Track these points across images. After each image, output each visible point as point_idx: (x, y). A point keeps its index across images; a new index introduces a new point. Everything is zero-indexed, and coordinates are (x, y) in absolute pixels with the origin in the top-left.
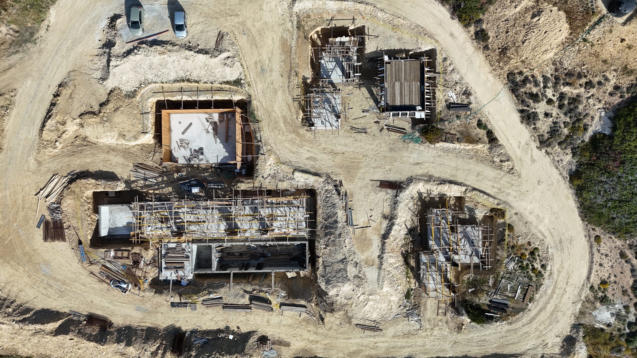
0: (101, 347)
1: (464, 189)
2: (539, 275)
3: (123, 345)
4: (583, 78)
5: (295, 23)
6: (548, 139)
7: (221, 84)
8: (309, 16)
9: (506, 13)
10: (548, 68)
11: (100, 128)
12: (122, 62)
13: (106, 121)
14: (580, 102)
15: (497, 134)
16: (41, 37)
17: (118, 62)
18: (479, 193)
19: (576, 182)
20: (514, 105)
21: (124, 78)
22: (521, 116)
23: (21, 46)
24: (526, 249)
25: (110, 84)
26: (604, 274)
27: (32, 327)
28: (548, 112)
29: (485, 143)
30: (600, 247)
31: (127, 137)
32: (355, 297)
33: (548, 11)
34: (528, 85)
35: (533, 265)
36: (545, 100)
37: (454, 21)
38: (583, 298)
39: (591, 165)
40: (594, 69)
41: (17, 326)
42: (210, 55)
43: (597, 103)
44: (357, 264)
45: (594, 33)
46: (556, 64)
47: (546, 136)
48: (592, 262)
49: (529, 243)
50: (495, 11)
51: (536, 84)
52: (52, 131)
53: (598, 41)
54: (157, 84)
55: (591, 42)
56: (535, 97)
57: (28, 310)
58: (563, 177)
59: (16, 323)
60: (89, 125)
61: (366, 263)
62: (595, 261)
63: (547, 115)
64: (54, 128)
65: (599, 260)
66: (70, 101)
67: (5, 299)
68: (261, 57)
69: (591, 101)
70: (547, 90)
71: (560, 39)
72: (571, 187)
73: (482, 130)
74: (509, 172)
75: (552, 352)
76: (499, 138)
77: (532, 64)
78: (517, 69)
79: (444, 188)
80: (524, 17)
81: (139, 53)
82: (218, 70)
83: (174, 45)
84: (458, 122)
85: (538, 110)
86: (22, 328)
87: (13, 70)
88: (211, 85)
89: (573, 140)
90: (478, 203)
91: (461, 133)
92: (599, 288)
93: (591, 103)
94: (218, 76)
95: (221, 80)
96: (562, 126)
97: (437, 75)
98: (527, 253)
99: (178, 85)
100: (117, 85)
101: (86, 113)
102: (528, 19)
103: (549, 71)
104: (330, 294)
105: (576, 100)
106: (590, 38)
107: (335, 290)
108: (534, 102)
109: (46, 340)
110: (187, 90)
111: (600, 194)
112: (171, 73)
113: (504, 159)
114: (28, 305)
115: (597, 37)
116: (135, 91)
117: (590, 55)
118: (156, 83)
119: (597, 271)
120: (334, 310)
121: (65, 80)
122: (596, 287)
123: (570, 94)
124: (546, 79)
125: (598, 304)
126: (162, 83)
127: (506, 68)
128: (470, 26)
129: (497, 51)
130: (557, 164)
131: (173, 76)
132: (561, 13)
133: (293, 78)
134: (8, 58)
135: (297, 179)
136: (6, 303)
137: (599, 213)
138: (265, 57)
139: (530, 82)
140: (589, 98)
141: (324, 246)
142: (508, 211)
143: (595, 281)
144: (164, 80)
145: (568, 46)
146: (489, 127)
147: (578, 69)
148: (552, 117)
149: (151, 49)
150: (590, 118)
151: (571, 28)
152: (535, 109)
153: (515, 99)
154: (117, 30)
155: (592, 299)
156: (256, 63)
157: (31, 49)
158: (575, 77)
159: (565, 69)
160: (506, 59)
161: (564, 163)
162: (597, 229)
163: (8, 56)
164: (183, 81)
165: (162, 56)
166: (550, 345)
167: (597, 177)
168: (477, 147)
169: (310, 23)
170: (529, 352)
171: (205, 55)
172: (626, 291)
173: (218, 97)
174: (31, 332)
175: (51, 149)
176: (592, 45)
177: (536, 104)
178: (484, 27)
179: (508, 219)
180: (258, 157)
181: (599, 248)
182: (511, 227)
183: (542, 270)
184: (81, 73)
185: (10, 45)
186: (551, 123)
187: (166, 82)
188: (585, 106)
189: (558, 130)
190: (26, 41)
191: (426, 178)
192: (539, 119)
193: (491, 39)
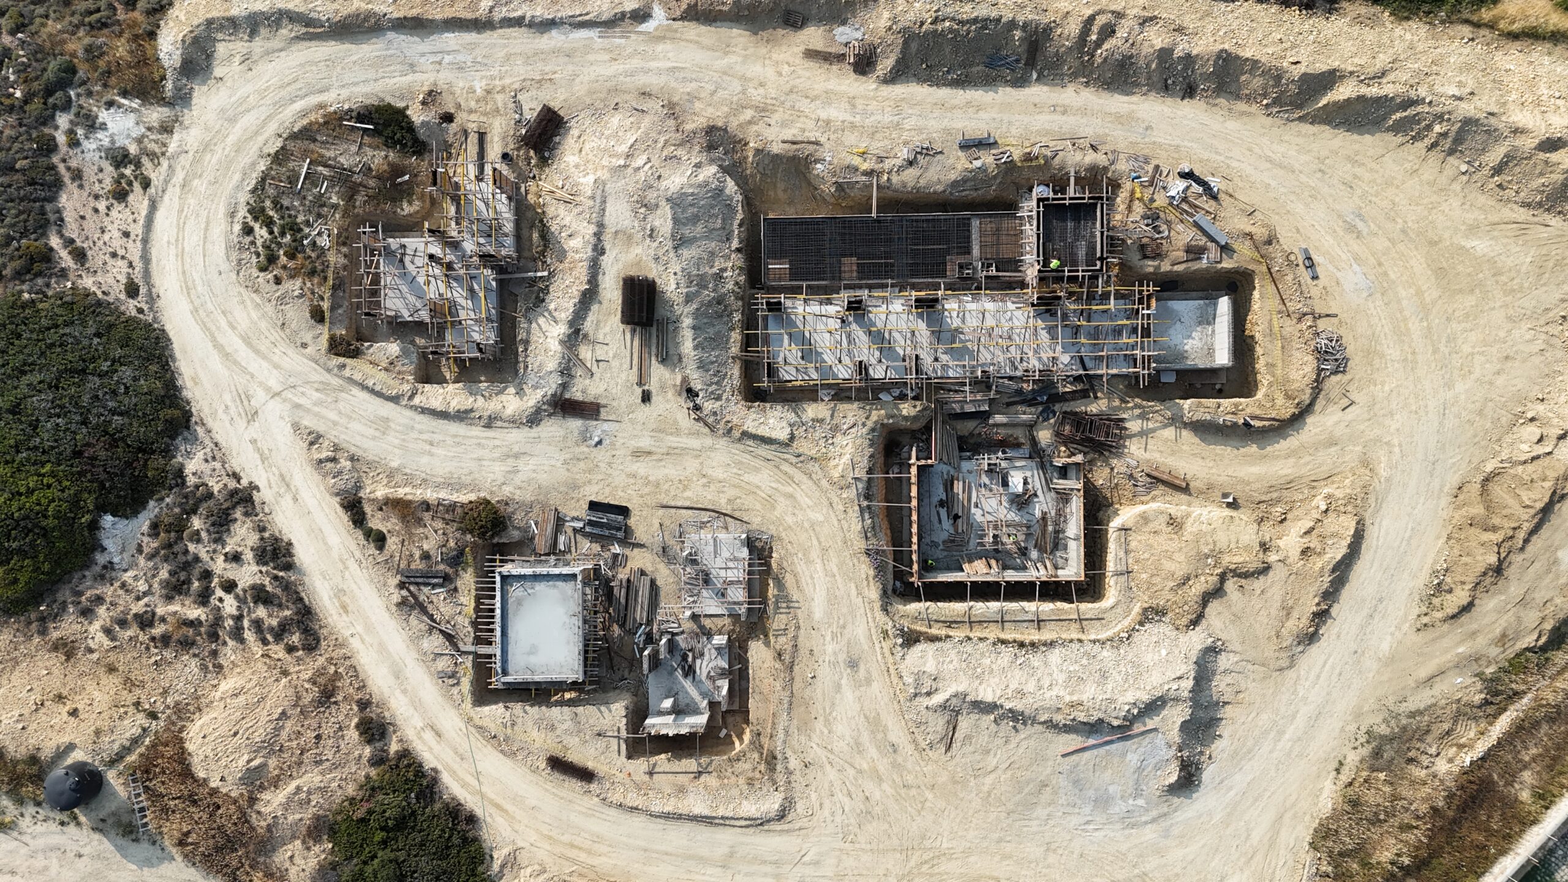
0: (1226, 47)
1: (417, 401)
2: (257, 212)
3: (1178, 53)
4: (157, 636)
5: (779, 767)
6: (234, 507)
7: (948, 637)
8: (750, 782)
9: (319, 778)
10: (233, 658)
11: (1222, 539)
12: (1166, 687)
13: (1207, 557)
14: (166, 584)
15: (344, 517)
16: (1355, 748)
17: (1175, 687)
18: (384, 391)
19: (177, 413)
20: (306, 580)
21: (1164, 652)
22: (291, 555)
23: (1404, 729)
24: (284, 267)
25: (1196, 640)
26: (121, 216)
27: (1387, 89)
28: (234, 565)
29: (369, 500)
30: (129, 274)
31: (1163, 519)
32: (655, 161)
33: (229, 779)
34: (274, 622)
35: (271, 232)
36: (239, 590)
37: (432, 766)
38: (165, 164)
39: (145, 449)
40: (135, 655)
41: (1422, 92)
42: (968, 699)
43: (130, 581)
44: (651, 236)
45: (134, 731)
46: (214, 666)
47: (238, 514)
48: (145, 241)
49: (278, 281)
50: (343, 783)
51: (257, 624)
52: (1332, 535)
53: (126, 713)
54: (1093, 637)
55: (139, 711)
56: (260, 595)
57: (1399, 128)
58: (203, 424)
59: (1424, 99)
60: (1248, 548)
61: (630, 237)
62: (139, 244)
63: (235, 558)
64: (1330, 542)
65: (130, 245)
66: (1291, 603)
67: (1451, 152)
68: (857, 693)
69: (142, 587)
70: (235, 612)
71: (205, 719)
72: (188, 403)
73: (374, 528)
74: (319, 436)
75: (231, 45)
76: (339, 509)
77: (266, 668)
78: (299, 659)
79: (459, 403)
80: (281, 769)
81: (1127, 707)
82: (951, 666)
83: (1050, 725)
84: (426, 547)
85: (255, 568)
86: (1412, 86)
87: (1423, 673)
88: (971, 635)
89: (181, 505)
90: (386, 369)
91: (420, 522)
92: (130, 184)
93: (142, 582)
94: (953, 654)
95: (947, 645)
96: (204, 534)
97: (472, 648)
98: (283, 259)
99: (1047, 635)
100: (1180, 636)
101: (1252, 574)
102: (272, 762)
103: (229, 652)
104: (713, 169)
105: (175, 589)
106: (141, 720)
107: (701, 178)
108: (264, 586)
109: (1356, 60)
110: (1025, 625)
111: (127, 388)
112: (1059, 661)
113: (329, 465)
114: (1400, 139)
115: (126, 722)
116: (1141, 624)
117: (142, 685)
118: (1094, 642)
119: (135, 221)
120: (707, 132)
121: (1300, 648)
122: (137, 186)
123: (187, 603)
124: (237, 634)
125: (133, 149)
126: (1080, 641)
127: (321, 661)
128: (397, 752)
129: (340, 698)
130: (217, 453)
131: (1055, 656)
132: (201, 774)
133: (789, 647)
134: (1433, 701)
135: (784, 424)
136: (1447, 144)
137: (128, 346)
138: (848, 694)
139: (271, 629)
140: (145, 594)
141: (725, 275)
142: (323, 351)
143: (138, 200)
144: (1075, 646)
145: (187, 704)
146: (359, 534)
147: (169, 654)
148: (226, 555)
149: (1101, 715)
150: (146, 550)
151: (181, 741)
152: (261, 572)
153: (303, 594)
154: (1177, 758)
155: (145, 160)
156: (869, 681)
157: (1379, 720)
158: (175, 637)
159: (195, 655)
160: (321, 680)
161: (200, 455)
162: (134, 313)
163: (1435, 705)
164: (1033, 644)
165: (1075, 698)
166: (237, 59)
167: (131, 424)
168: (387, 491)
169: (748, 766)
170: (281, 45)
171: (979, 699)
172: (73, 179)
173: (957, 608)
174: (1391, 77)
175: (1339, 494)
176: (137, 704)
177: (259, 582)
178: (368, 751)
179: (324, 333)
180: (870, 471)
181: (131, 271)
182: (318, 316)
183: (252, 224)
184: (1263, 665)
185: (1428, 732)
186: (228, 540)
187: (1071, 641)
188: (154, 576)
189: (213, 524)
190: (1391, 739)
191: (499, 424)
192: (252, 549)
193: (353, 724)
